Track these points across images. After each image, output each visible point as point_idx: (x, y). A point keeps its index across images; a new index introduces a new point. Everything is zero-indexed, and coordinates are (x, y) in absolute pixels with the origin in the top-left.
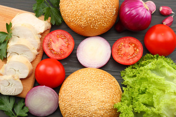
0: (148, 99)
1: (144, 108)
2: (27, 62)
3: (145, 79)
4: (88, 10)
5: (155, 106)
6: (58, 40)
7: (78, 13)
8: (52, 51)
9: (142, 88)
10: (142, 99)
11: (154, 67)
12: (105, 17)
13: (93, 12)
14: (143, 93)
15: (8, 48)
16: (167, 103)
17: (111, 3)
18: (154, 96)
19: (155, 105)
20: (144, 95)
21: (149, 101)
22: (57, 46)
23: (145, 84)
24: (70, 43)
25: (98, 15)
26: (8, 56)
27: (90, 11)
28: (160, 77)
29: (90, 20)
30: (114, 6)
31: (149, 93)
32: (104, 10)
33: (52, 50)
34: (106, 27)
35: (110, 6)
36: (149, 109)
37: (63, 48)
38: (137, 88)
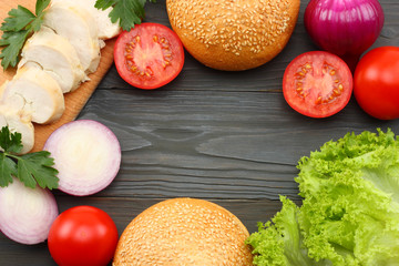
0: (344, 234)
1: (331, 253)
2: (56, 91)
3: (348, 189)
4: (226, 10)
5: (356, 254)
6: (152, 45)
7: (202, 12)
8: (130, 63)
9: (335, 209)
10: (331, 230)
11: (375, 164)
12: (261, 33)
13: (236, 16)
14: (337, 218)
15: (25, 47)
16: (384, 254)
17: (281, 5)
18: (357, 232)
19: (357, 252)
20: (336, 223)
21: (344, 240)
22: (145, 57)
23: (343, 200)
24: (173, 63)
25: (245, 23)
26: (20, 65)
27: (229, 13)
28: (381, 193)
29: (225, 31)
30: (285, 13)
31: (347, 222)
32: (262, 17)
33: (131, 60)
34: (258, 56)
35: (277, 11)
36: (340, 257)
37: (155, 67)
38: (324, 204)
